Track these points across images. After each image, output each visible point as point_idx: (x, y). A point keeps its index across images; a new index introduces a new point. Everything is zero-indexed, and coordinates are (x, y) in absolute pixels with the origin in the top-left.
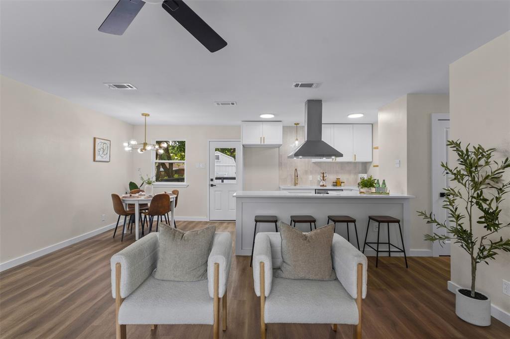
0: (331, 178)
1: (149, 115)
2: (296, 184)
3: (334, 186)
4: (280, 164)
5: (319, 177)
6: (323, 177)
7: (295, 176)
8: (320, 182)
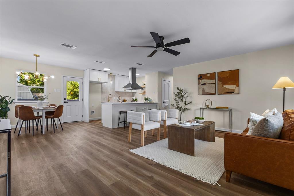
0: (122, 98)
1: (39, 56)
2: (109, 101)
3: (123, 102)
4: (102, 92)
5: (118, 98)
6: (120, 98)
7: (109, 97)
8: (119, 100)
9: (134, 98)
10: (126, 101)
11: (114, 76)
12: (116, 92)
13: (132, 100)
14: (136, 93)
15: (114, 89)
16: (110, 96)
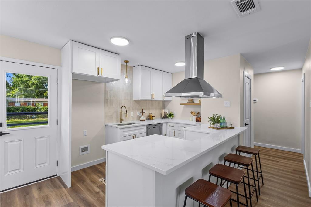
3: (148, 119)
6: (142, 113)
7: (121, 113)
8: (140, 117)
9: (167, 111)
10: (154, 118)
11: (132, 68)
12: (134, 100)
13: (163, 115)
14: (170, 101)
15: (131, 94)
16: (124, 109)
